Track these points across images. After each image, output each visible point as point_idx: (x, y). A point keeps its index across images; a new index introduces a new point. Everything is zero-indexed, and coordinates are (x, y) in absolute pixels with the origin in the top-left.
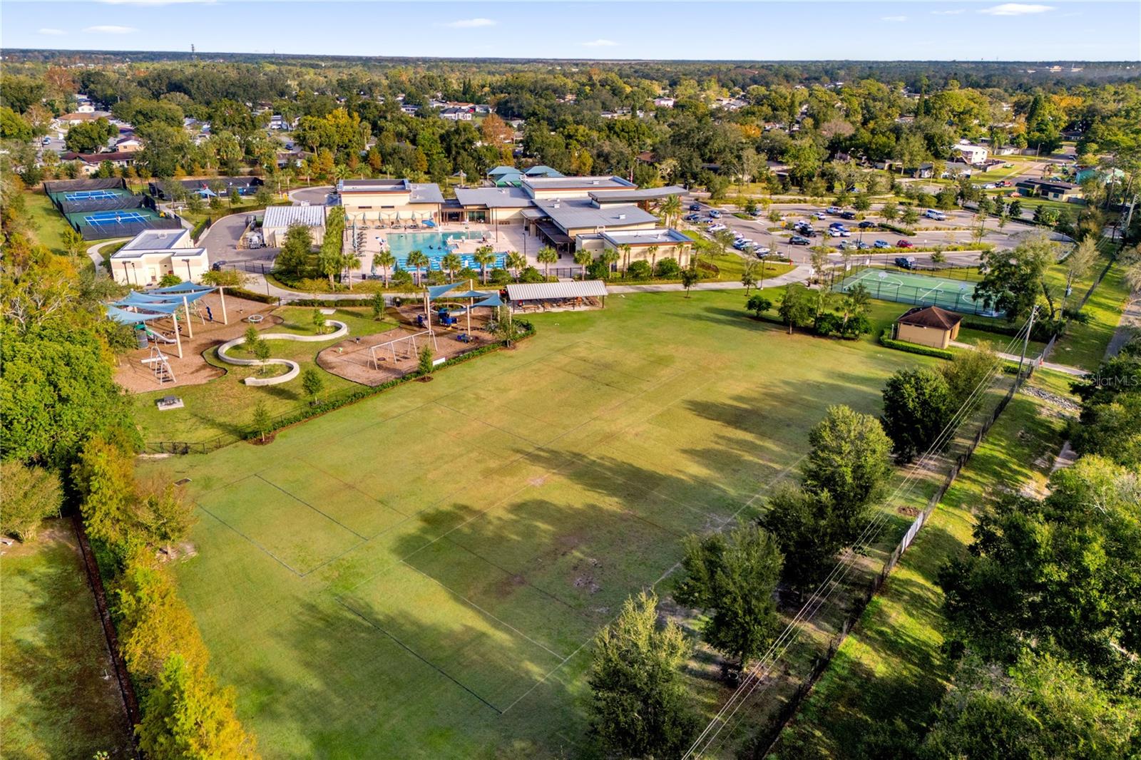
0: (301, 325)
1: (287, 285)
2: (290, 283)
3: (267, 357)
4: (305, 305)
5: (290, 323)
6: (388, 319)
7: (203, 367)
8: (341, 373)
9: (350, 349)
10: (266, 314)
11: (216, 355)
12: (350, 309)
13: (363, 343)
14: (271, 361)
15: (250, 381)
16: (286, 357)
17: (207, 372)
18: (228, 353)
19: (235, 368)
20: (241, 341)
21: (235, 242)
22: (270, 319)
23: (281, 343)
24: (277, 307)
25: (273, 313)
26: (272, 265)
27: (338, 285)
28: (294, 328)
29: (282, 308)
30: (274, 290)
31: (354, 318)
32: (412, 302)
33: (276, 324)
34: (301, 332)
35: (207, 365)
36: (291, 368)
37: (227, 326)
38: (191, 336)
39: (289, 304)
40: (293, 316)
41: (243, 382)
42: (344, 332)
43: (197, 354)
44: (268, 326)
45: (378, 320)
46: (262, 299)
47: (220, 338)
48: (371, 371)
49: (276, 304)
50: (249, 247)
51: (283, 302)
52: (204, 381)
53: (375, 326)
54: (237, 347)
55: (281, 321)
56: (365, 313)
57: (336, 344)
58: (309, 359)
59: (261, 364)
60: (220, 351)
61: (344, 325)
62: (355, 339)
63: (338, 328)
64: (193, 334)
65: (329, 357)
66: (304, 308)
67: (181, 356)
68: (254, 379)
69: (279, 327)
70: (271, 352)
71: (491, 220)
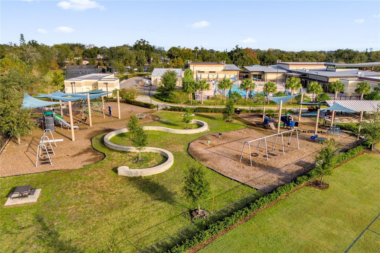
0: (172, 122)
1: (162, 100)
2: (164, 99)
3: (144, 145)
4: (174, 110)
5: (165, 120)
6: (235, 121)
7: (86, 151)
8: (216, 167)
9: (215, 142)
10: (148, 114)
11: (102, 141)
12: (205, 114)
13: (224, 138)
14: (148, 149)
15: (123, 170)
16: (161, 146)
17: (89, 156)
18: (111, 141)
19: (114, 153)
20: (125, 130)
21: (137, 84)
22: (150, 117)
23: (157, 134)
24: (156, 111)
25: (152, 114)
26: (155, 92)
27: (194, 101)
28: (167, 124)
29: (159, 111)
30: (155, 102)
31: (210, 120)
32: (247, 111)
33: (154, 120)
34: (173, 127)
35: (92, 150)
36: (165, 158)
37: (120, 120)
38: (91, 125)
39: (164, 109)
40: (167, 116)
41: (115, 170)
42: (205, 128)
43: (87, 138)
44: (148, 121)
45: (227, 121)
46: (147, 106)
47: (111, 127)
48: (247, 167)
49: (156, 109)
50: (144, 86)
51: (160, 108)
52: (80, 166)
53: (228, 126)
54: (122, 135)
55: (158, 119)
56: (216, 117)
57: (202, 138)
58: (182, 149)
59: (138, 151)
60: (106, 137)
61: (205, 123)
62: (217, 135)
63: (200, 125)
64: (92, 124)
65: (200, 149)
66: (173, 112)
67: (73, 140)
68: (127, 168)
69: (156, 122)
70: (149, 140)
71: (266, 80)
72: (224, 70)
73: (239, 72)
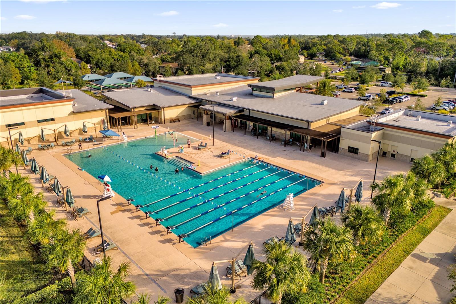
71: (163, 120)
72: (73, 113)
73: (107, 111)
